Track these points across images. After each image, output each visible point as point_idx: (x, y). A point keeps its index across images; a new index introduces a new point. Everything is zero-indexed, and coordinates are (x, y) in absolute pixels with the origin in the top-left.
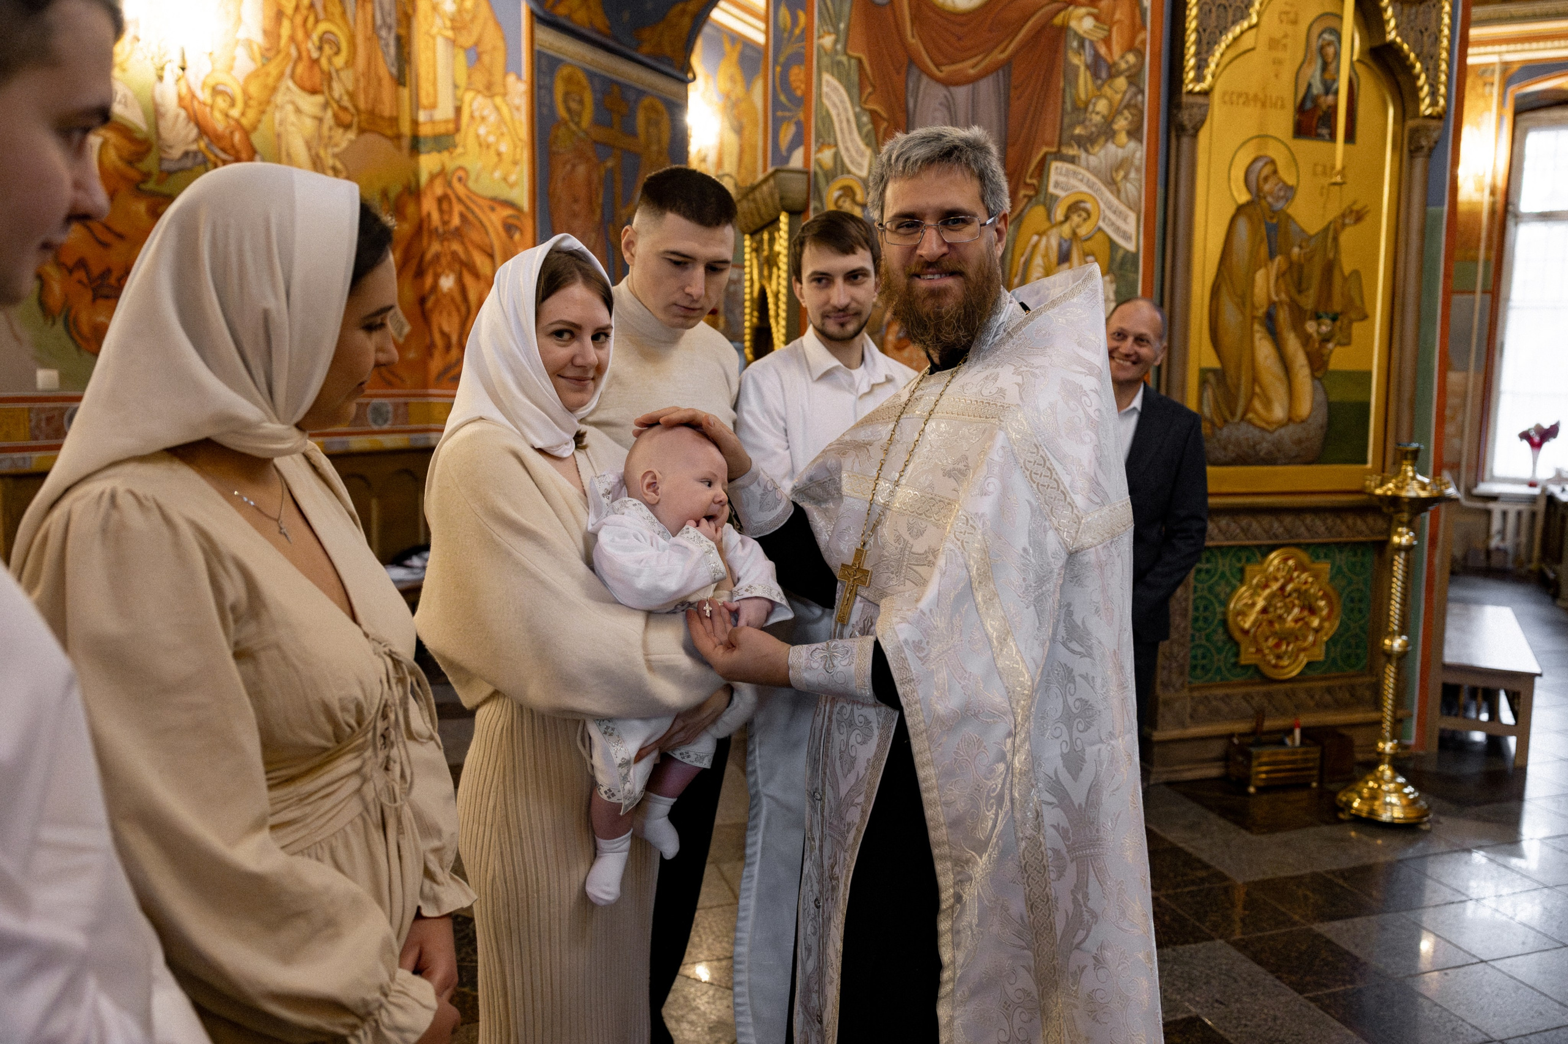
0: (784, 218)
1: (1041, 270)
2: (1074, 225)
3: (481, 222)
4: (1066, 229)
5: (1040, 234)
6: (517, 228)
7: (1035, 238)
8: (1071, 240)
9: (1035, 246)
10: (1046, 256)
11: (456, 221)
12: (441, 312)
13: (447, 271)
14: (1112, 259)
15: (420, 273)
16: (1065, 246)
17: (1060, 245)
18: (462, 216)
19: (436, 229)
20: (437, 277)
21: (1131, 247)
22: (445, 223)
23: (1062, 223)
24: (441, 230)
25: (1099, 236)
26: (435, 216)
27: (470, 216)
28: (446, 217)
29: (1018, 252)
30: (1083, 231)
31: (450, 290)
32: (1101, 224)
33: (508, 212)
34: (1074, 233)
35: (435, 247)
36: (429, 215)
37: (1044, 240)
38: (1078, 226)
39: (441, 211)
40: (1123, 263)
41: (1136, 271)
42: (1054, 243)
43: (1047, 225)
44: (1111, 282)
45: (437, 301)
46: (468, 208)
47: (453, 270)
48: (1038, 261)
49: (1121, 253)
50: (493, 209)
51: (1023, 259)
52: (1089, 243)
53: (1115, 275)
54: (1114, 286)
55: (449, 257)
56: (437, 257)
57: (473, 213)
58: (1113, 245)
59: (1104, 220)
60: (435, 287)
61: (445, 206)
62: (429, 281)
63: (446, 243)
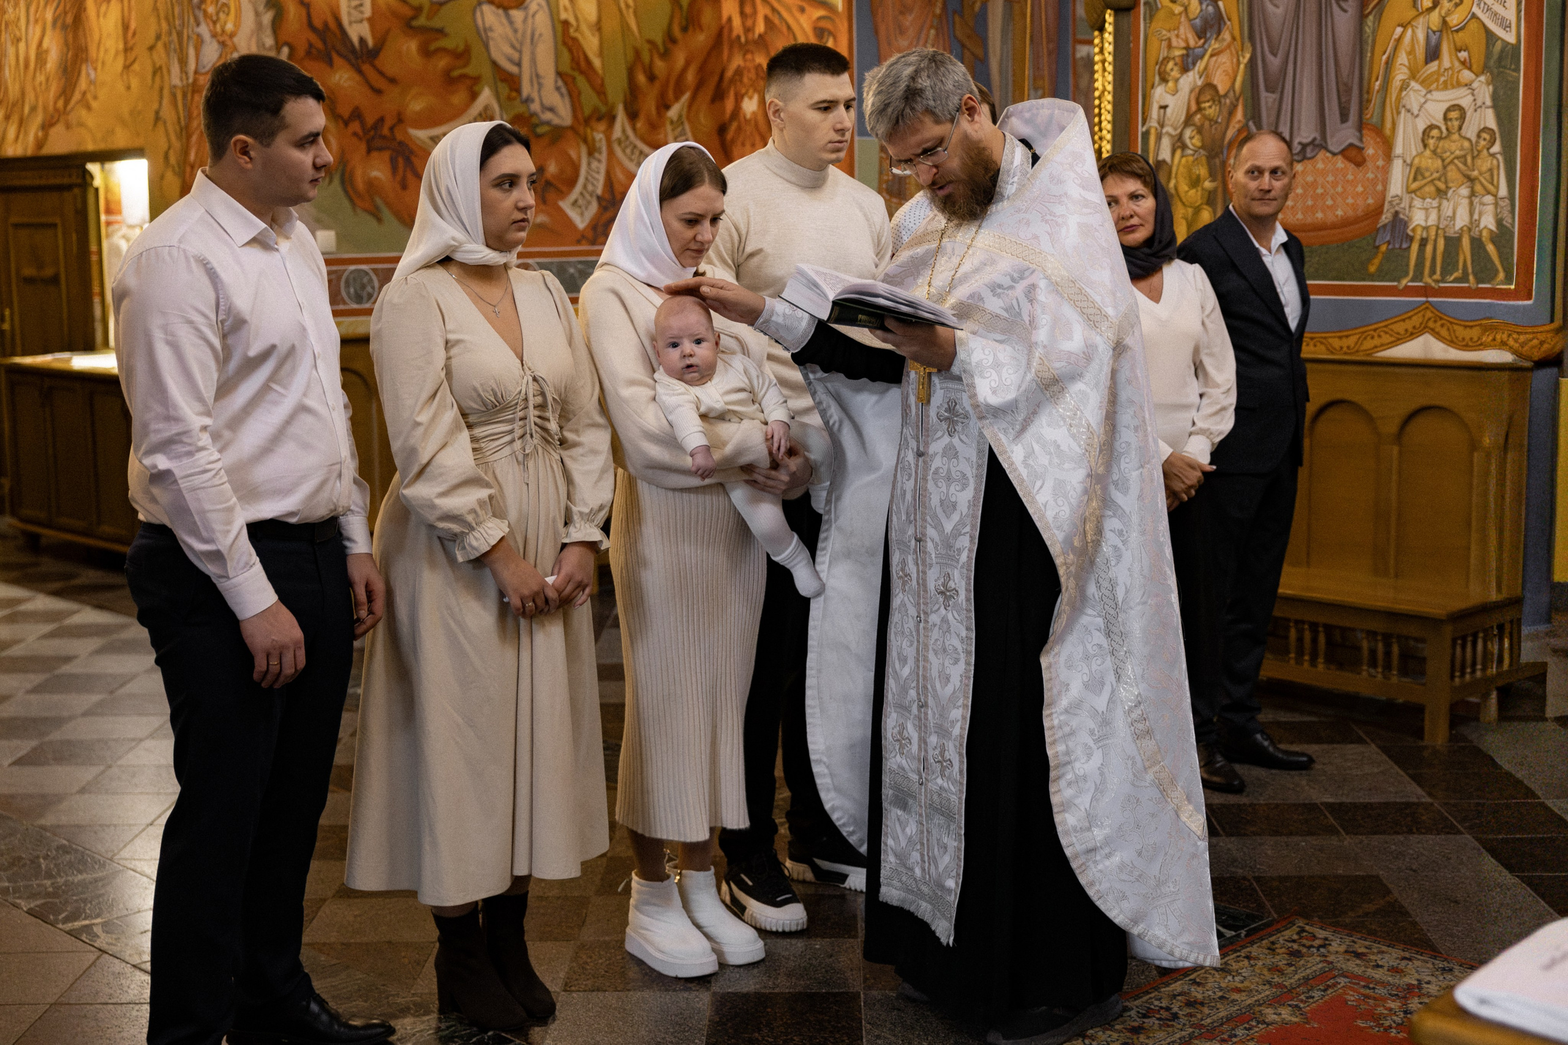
0: (1109, 17)
1: (1406, 70)
2: (1443, 13)
3: (789, 28)
4: (1435, 18)
5: (1404, 26)
6: (830, 33)
7: (1399, 30)
8: (1441, 31)
9: (1399, 40)
10: (1411, 53)
11: (760, 28)
12: (743, 145)
13: (751, 91)
14: (1488, 54)
15: (719, 96)
16: (1434, 39)
17: (1428, 38)
18: (767, 19)
19: (738, 37)
20: (739, 99)
21: (1511, 38)
22: (748, 30)
23: (1430, 10)
24: (743, 39)
25: (1473, 25)
26: (737, 22)
27: (776, 21)
28: (749, 23)
29: (1378, 49)
30: (1454, 20)
31: (754, 113)
32: (1475, 9)
33: (821, 13)
34: (1445, 22)
35: (737, 61)
36: (730, 20)
37: (1409, 32)
38: (1449, 13)
39: (742, 14)
40: (1500, 58)
41: (1517, 70)
42: (1421, 36)
43: (1414, 13)
44: (1488, 84)
45: (739, 129)
46: (774, 10)
47: (755, 90)
48: (1402, 58)
49: (1498, 46)
50: (802, 10)
51: (1385, 57)
52: (1461, 34)
53: (1492, 74)
54: (1491, 87)
55: (753, 75)
56: (739, 72)
57: (779, 13)
58: (1490, 35)
59: (1479, 5)
60: (737, 108)
61: (748, 10)
62: (729, 104)
63: (749, 56)
